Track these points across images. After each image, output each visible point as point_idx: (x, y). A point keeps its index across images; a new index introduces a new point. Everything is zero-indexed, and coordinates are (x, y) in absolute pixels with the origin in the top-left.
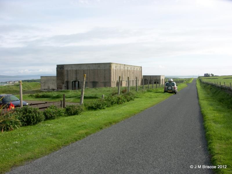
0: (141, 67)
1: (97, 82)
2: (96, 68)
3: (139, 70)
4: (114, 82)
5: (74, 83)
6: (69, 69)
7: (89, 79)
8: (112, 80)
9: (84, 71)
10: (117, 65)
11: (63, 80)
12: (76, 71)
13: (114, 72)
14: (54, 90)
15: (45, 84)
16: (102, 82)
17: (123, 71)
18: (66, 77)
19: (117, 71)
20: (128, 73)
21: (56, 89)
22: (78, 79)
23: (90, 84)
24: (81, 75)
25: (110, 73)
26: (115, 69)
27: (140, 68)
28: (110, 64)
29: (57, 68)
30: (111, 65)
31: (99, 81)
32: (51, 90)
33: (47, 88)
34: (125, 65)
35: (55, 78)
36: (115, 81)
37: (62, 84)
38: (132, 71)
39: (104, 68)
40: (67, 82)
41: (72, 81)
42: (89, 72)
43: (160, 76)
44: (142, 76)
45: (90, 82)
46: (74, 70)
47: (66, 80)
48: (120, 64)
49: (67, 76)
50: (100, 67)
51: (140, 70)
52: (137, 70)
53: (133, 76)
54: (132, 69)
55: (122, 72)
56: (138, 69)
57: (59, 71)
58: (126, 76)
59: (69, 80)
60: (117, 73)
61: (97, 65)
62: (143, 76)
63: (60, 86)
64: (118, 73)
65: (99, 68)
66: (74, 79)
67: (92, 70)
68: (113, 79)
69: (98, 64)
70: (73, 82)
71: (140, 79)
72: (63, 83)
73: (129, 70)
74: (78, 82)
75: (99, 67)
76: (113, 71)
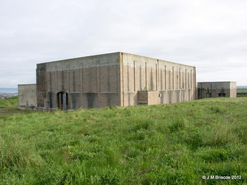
0: (195, 68)
1: (94, 94)
2: (92, 66)
3: (190, 73)
4: (129, 94)
5: (60, 95)
6: (53, 70)
7: (83, 89)
8: (124, 89)
9: (74, 73)
10: (136, 59)
11: (45, 91)
12: (63, 72)
13: (128, 73)
14: (33, 107)
15: (23, 98)
16: (103, 94)
17: (154, 71)
18: (49, 85)
19: (137, 71)
20: (167, 76)
21: (36, 106)
22: (65, 87)
23: (83, 98)
24: (69, 81)
25: (118, 74)
26: (132, 66)
27: (192, 69)
28: (117, 56)
29: (37, 70)
30: (119, 57)
31: (98, 92)
32: (30, 108)
33: (26, 105)
34: (158, 60)
35: (35, 88)
36: (132, 91)
37: (43, 99)
38: (175, 73)
39: (107, 65)
40: (51, 94)
41: (57, 92)
42: (81, 74)
43: (229, 82)
44: (197, 84)
45: (84, 94)
46: (60, 71)
47: (49, 90)
48: (146, 58)
49: (51, 83)
50: (100, 64)
51: (192, 73)
52: (187, 72)
53: (177, 83)
54: (175, 70)
55: (152, 73)
56: (189, 71)
57: (39, 74)
58: (161, 82)
59: (53, 90)
60: (137, 76)
61: (95, 60)
62: (199, 83)
63: (41, 100)
64: (140, 76)
65: (98, 66)
66: (60, 90)
67: (86, 69)
68: (126, 88)
69: (96, 56)
70: (58, 94)
71: (193, 89)
72: (45, 97)
73: (170, 72)
74: (67, 94)
75: (98, 62)
76: (126, 71)
